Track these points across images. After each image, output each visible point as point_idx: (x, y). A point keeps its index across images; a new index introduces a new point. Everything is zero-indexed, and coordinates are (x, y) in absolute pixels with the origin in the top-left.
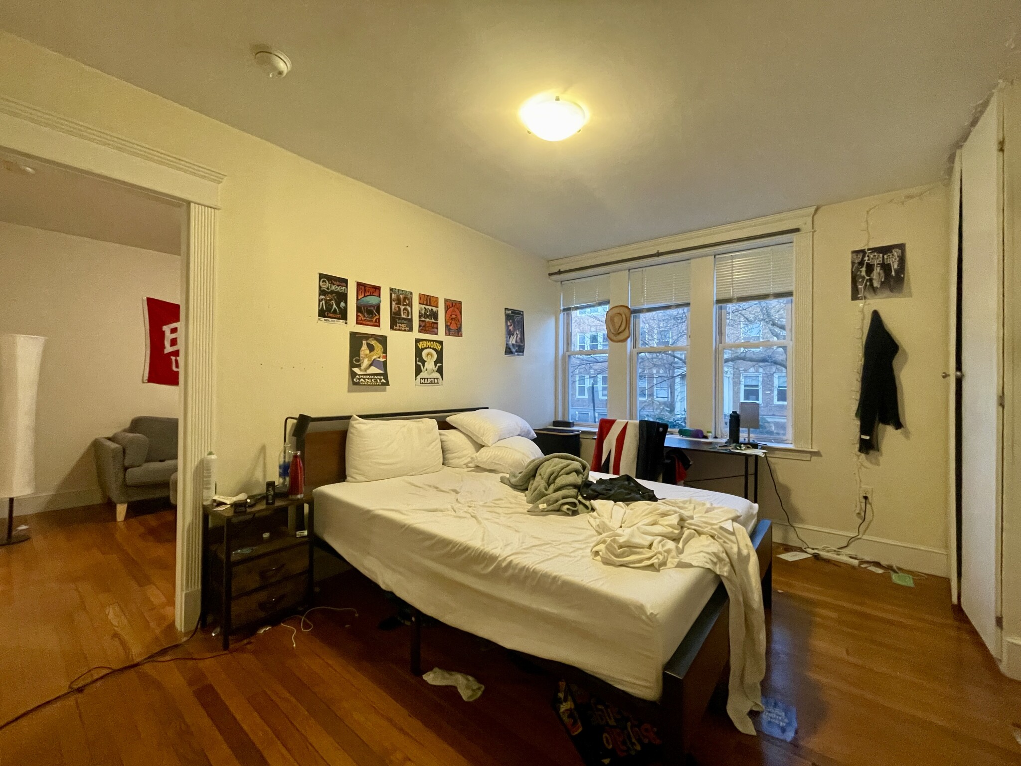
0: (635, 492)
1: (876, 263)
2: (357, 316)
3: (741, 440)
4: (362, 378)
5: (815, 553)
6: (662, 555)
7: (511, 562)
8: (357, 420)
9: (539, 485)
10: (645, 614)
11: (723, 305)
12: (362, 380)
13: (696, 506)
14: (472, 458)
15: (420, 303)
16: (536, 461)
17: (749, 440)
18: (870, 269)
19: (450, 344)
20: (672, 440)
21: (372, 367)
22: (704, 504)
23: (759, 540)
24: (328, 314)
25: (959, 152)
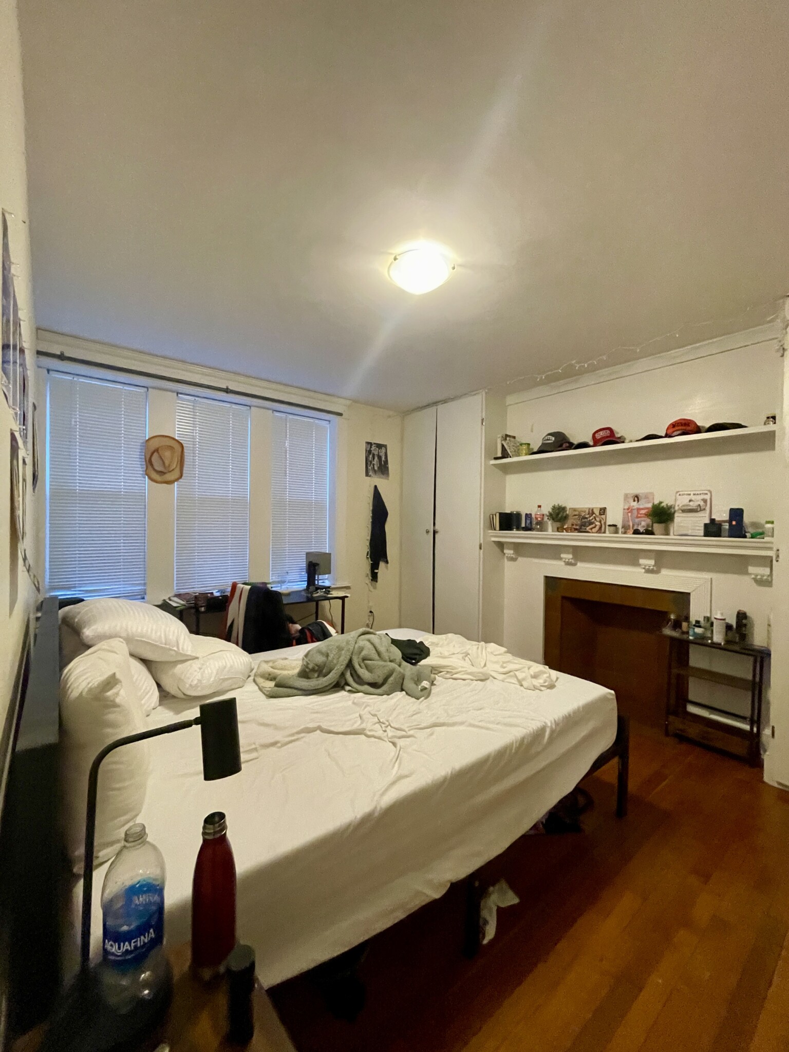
1: (376, 454)
18: (373, 457)
25: (434, 408)
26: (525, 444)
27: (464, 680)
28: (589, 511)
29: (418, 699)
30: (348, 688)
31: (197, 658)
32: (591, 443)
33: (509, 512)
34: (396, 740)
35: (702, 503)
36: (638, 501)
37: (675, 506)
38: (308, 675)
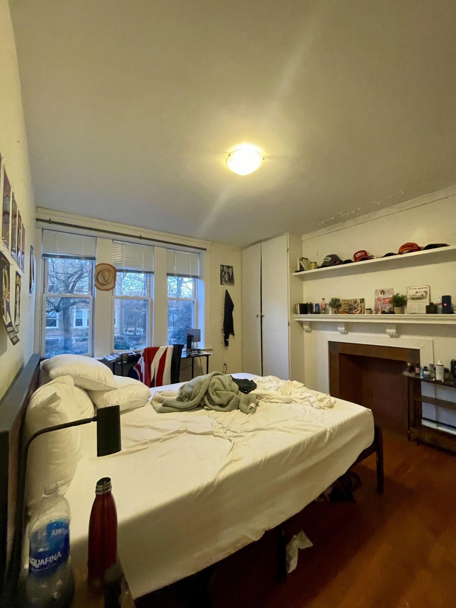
1: (226, 272)
25: (260, 244)
26: (314, 262)
27: (277, 403)
28: (354, 301)
29: (248, 414)
30: (206, 407)
31: (117, 389)
32: (353, 260)
33: (306, 303)
34: (231, 438)
35: (424, 294)
36: (384, 294)
37: (407, 296)
38: (182, 400)
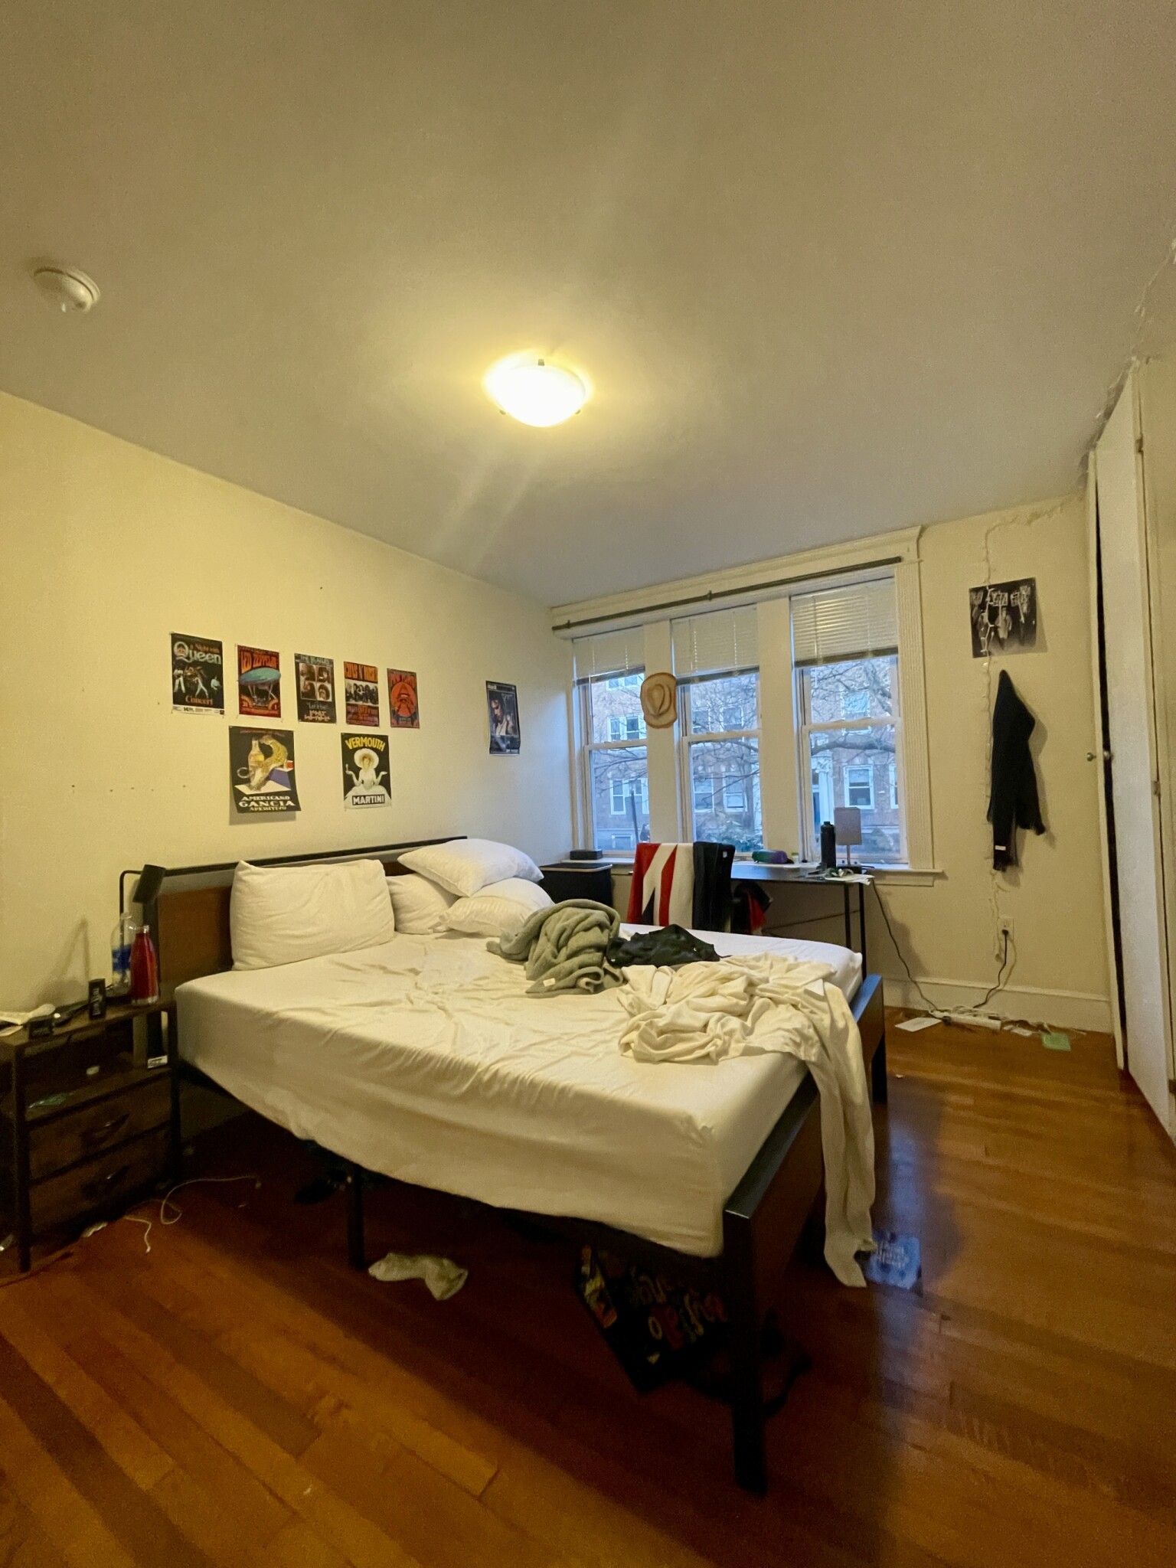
0: (686, 949)
1: (1000, 606)
2: (241, 701)
3: (839, 863)
4: (253, 800)
5: (945, 1017)
6: (720, 1039)
7: (496, 1073)
8: (247, 868)
9: (543, 952)
10: (695, 1130)
11: (805, 668)
12: (253, 803)
13: (774, 963)
14: (441, 917)
15: (346, 677)
16: (539, 915)
17: (849, 863)
18: (994, 614)
19: (400, 740)
20: (743, 869)
21: (270, 783)
22: (785, 960)
23: (862, 1005)
24: (189, 699)
25: (1092, 455)
